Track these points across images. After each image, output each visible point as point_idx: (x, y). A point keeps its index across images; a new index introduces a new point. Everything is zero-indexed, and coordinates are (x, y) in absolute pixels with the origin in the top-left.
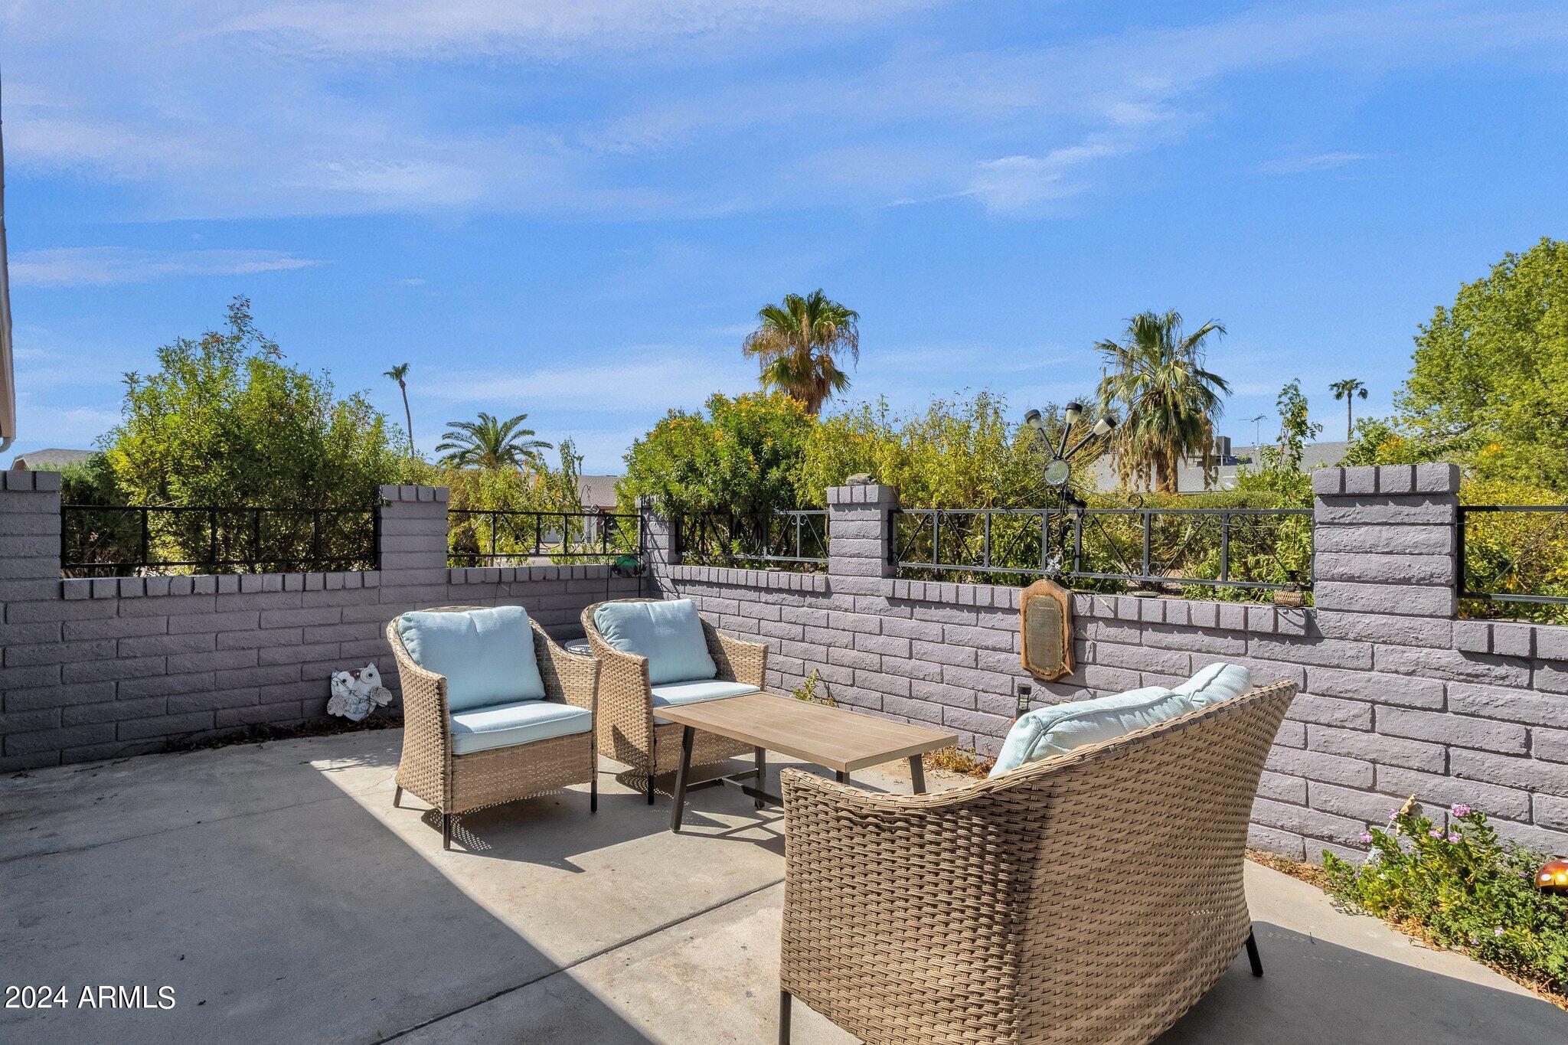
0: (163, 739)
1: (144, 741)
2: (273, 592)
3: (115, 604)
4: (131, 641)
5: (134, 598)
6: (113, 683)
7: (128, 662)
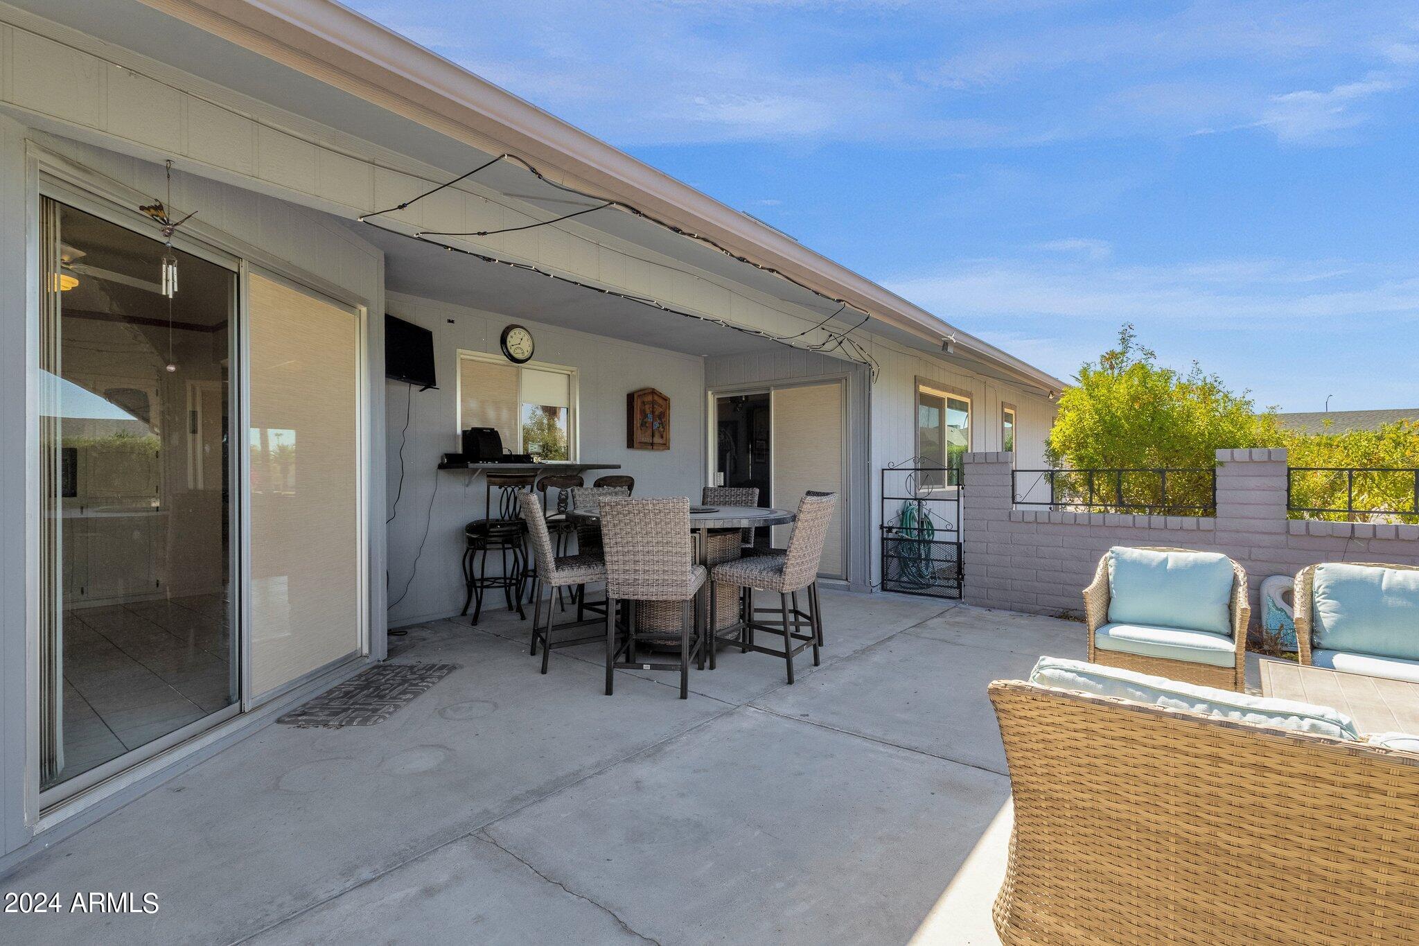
0: (1062, 610)
1: (1050, 609)
2: (1126, 527)
3: (1035, 525)
4: (1043, 548)
5: (1044, 523)
6: (1035, 571)
7: (1042, 561)
